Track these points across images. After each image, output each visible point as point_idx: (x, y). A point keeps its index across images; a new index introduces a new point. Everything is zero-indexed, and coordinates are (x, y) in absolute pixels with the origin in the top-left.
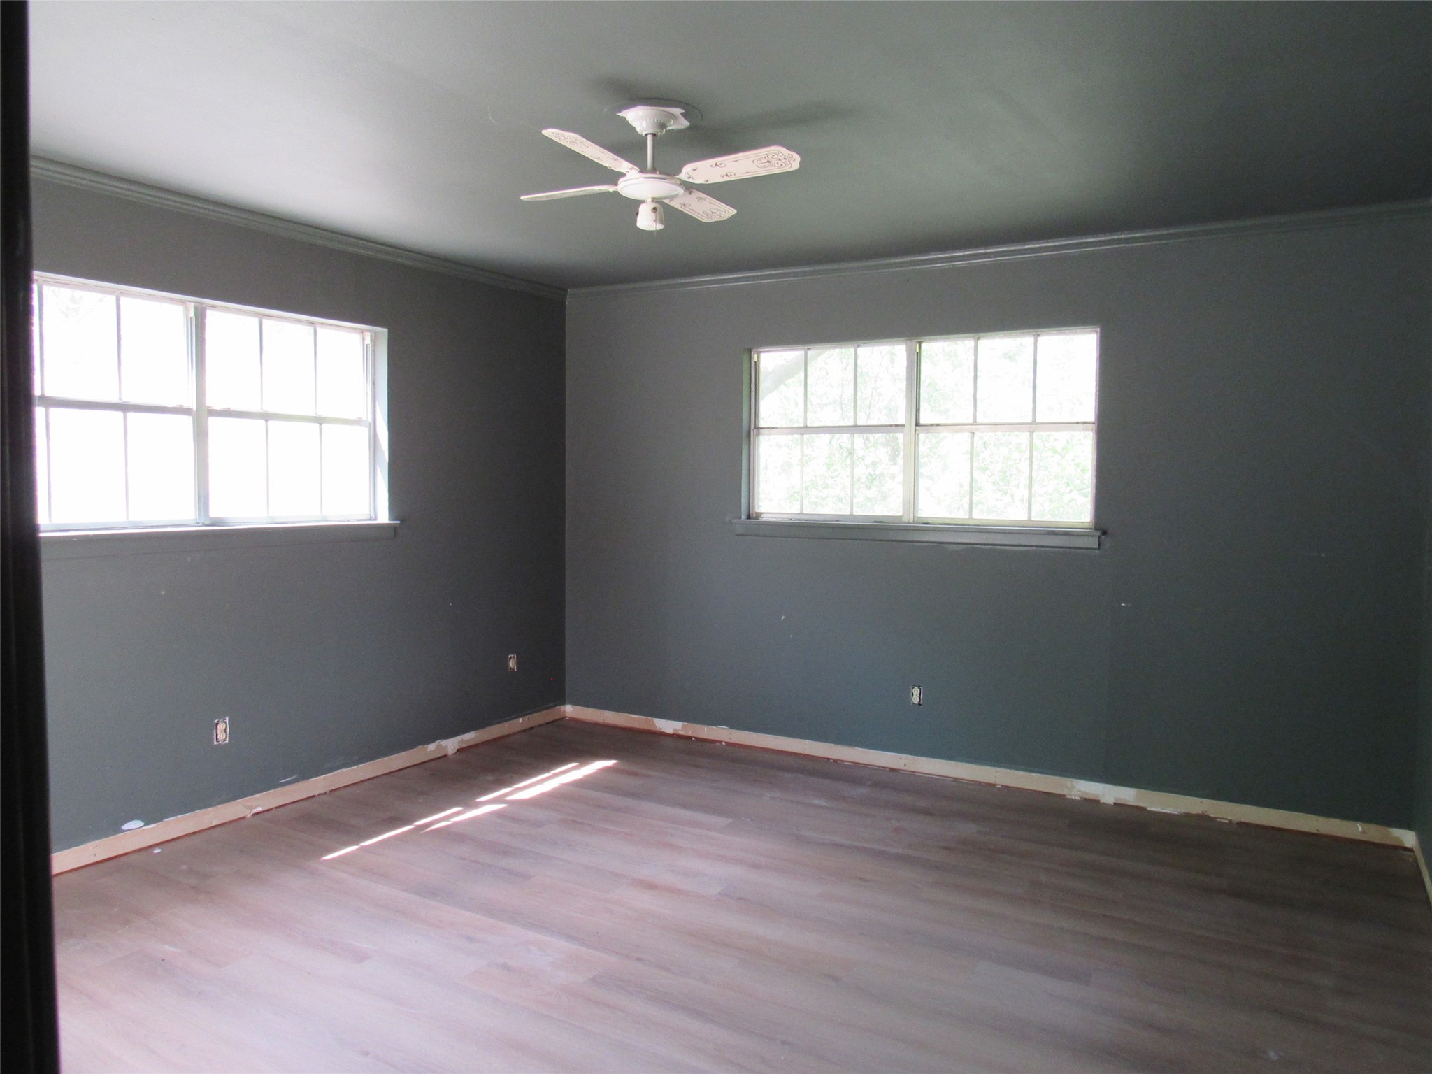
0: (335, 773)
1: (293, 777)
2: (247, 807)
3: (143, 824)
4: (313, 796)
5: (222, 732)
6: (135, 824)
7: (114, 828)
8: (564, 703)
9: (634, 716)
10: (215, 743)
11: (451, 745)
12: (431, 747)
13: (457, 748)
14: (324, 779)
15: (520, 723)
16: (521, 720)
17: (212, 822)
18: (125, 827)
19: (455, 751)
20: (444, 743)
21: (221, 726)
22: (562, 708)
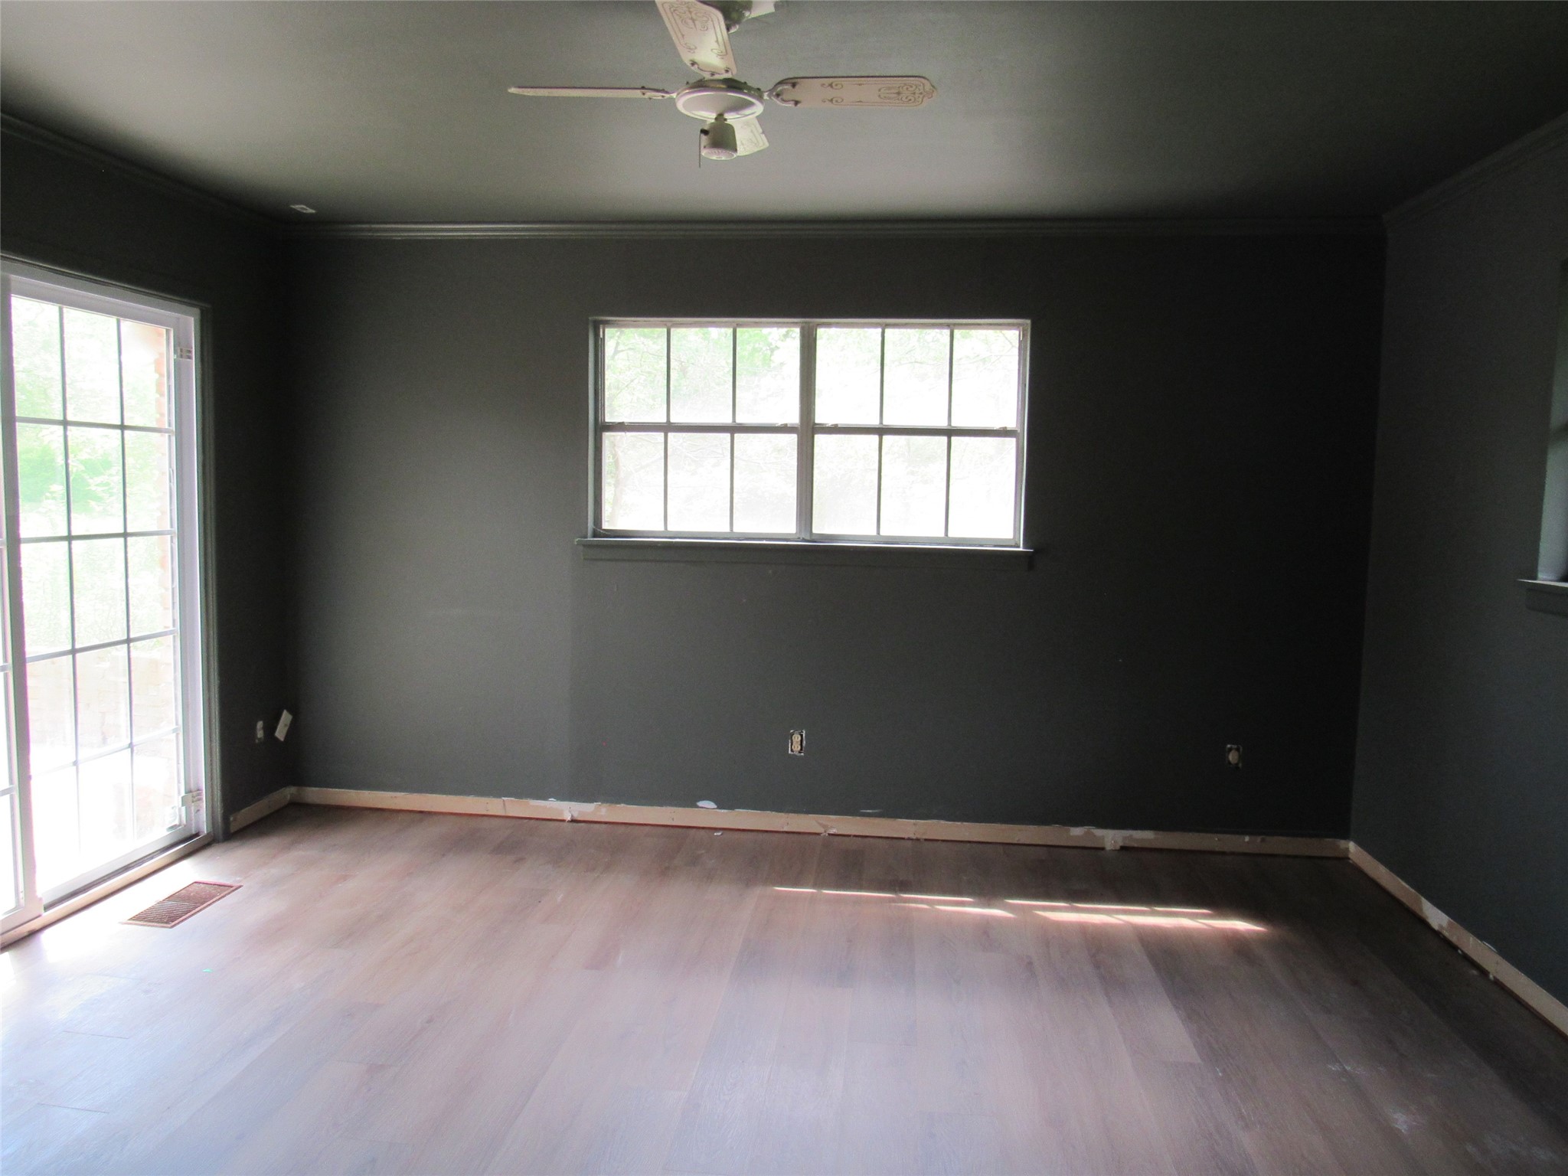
0: (929, 821)
1: (876, 811)
2: (824, 826)
3: (716, 807)
4: (903, 839)
5: (795, 744)
6: (709, 804)
7: (690, 801)
8: (1346, 836)
9: (1404, 884)
10: (790, 752)
11: (1111, 838)
12: (1077, 832)
13: (1121, 844)
14: (914, 824)
15: (1246, 842)
16: (1247, 839)
17: (783, 828)
18: (701, 804)
19: (1118, 847)
20: (1099, 832)
21: (797, 738)
22: (1342, 844)
